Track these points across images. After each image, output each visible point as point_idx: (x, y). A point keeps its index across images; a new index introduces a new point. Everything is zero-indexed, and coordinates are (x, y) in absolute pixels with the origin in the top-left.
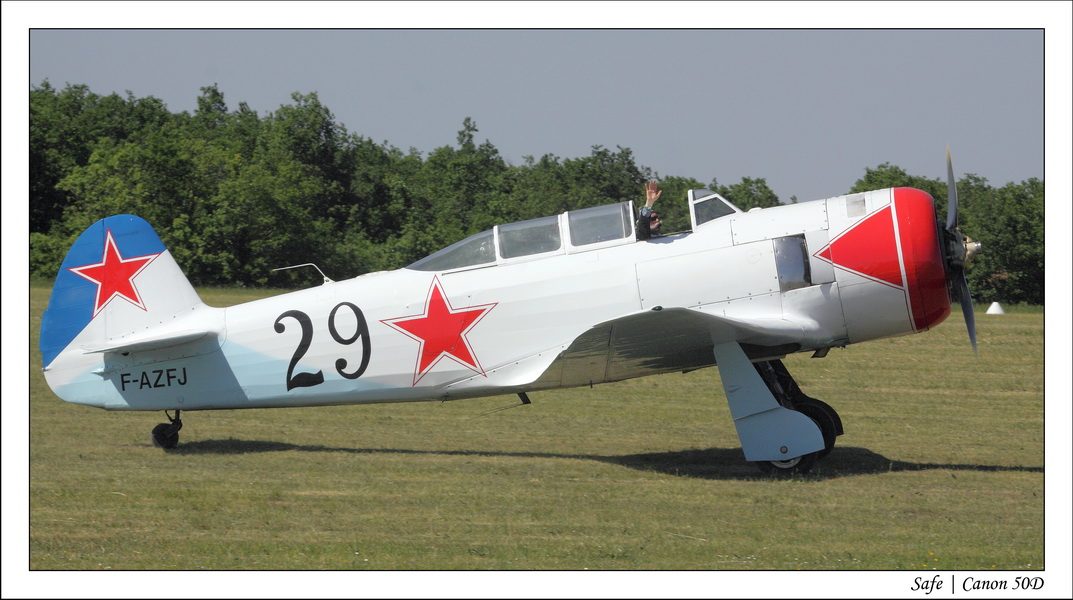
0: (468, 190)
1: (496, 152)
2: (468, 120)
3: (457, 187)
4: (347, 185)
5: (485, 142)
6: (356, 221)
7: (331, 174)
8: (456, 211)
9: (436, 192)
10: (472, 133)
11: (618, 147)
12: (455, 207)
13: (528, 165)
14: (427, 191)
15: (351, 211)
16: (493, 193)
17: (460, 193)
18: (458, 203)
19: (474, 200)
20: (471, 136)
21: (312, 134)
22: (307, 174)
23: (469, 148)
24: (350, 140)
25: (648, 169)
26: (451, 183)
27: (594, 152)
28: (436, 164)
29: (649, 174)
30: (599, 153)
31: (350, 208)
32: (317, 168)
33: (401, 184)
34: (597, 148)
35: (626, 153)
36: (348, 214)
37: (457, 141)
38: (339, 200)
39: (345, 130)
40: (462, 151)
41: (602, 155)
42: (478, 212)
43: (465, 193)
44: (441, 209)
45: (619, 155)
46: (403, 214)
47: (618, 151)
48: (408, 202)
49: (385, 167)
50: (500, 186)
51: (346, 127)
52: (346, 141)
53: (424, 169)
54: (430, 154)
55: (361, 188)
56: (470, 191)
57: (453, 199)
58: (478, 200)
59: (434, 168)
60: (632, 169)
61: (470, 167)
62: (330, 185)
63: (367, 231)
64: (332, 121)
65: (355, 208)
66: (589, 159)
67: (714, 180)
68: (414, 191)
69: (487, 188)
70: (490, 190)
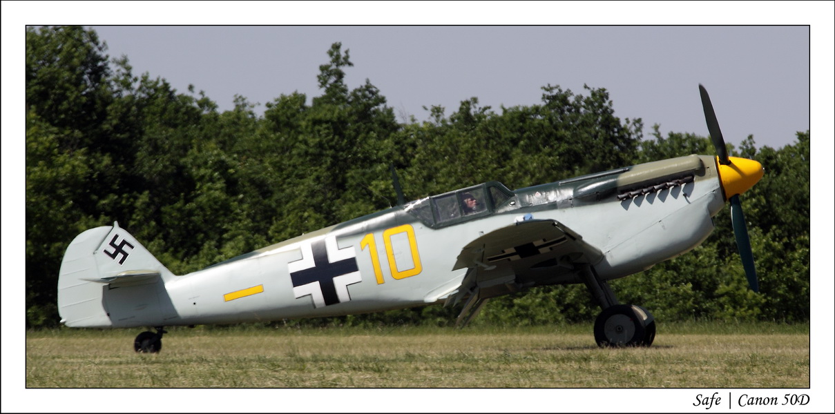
0: (333, 164)
1: (382, 100)
2: (336, 47)
3: (316, 159)
4: (130, 159)
5: (364, 84)
6: (147, 220)
7: (101, 143)
8: (314, 201)
9: (281, 170)
10: (344, 69)
11: (586, 87)
12: (313, 194)
13: (433, 120)
14: (266, 170)
15: (138, 203)
16: (379, 168)
17: (322, 171)
18: (317, 187)
19: (345, 180)
20: (340, 75)
21: (66, 75)
22: (63, 144)
23: (335, 93)
24: (136, 85)
25: (639, 121)
26: (307, 153)
27: (544, 97)
28: (278, 122)
29: (639, 130)
30: (554, 98)
31: (136, 198)
32: (77, 133)
33: (218, 155)
34: (550, 89)
35: (601, 96)
36: (132, 209)
37: (317, 83)
38: (116, 187)
39: (129, 69)
40: (323, 98)
41: (558, 101)
42: (350, 200)
43: (328, 169)
44: (292, 197)
45: (588, 101)
46: (224, 209)
47: (587, 94)
48: (232, 186)
49: (193, 130)
50: (389, 157)
51: (130, 63)
52: (127, 86)
53: (258, 133)
54: (269, 105)
55: (149, 165)
56: (338, 166)
57: (309, 181)
58: (350, 181)
59: (275, 130)
60: (610, 122)
61: (338, 126)
62: (100, 162)
63: (165, 238)
64: (103, 54)
65: (144, 197)
66: (537, 110)
67: (750, 137)
68: (240, 167)
69: (368, 161)
70: (372, 163)
